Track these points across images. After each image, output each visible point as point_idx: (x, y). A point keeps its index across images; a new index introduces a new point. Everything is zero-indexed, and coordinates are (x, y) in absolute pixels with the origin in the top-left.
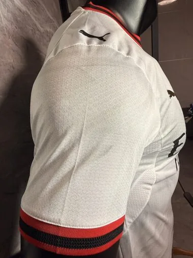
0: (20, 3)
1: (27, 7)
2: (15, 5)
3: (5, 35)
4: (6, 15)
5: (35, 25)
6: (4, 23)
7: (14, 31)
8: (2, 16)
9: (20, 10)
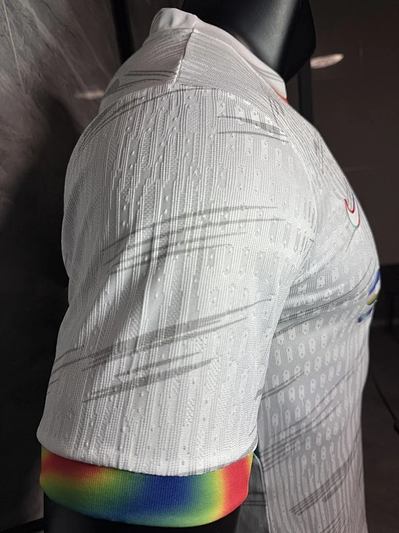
0: (48, 32)
1: (60, 42)
2: (37, 34)
3: (19, 85)
4: (21, 48)
5: (74, 77)
6: (18, 64)
7: (35, 81)
8: (14, 50)
9: (47, 45)
